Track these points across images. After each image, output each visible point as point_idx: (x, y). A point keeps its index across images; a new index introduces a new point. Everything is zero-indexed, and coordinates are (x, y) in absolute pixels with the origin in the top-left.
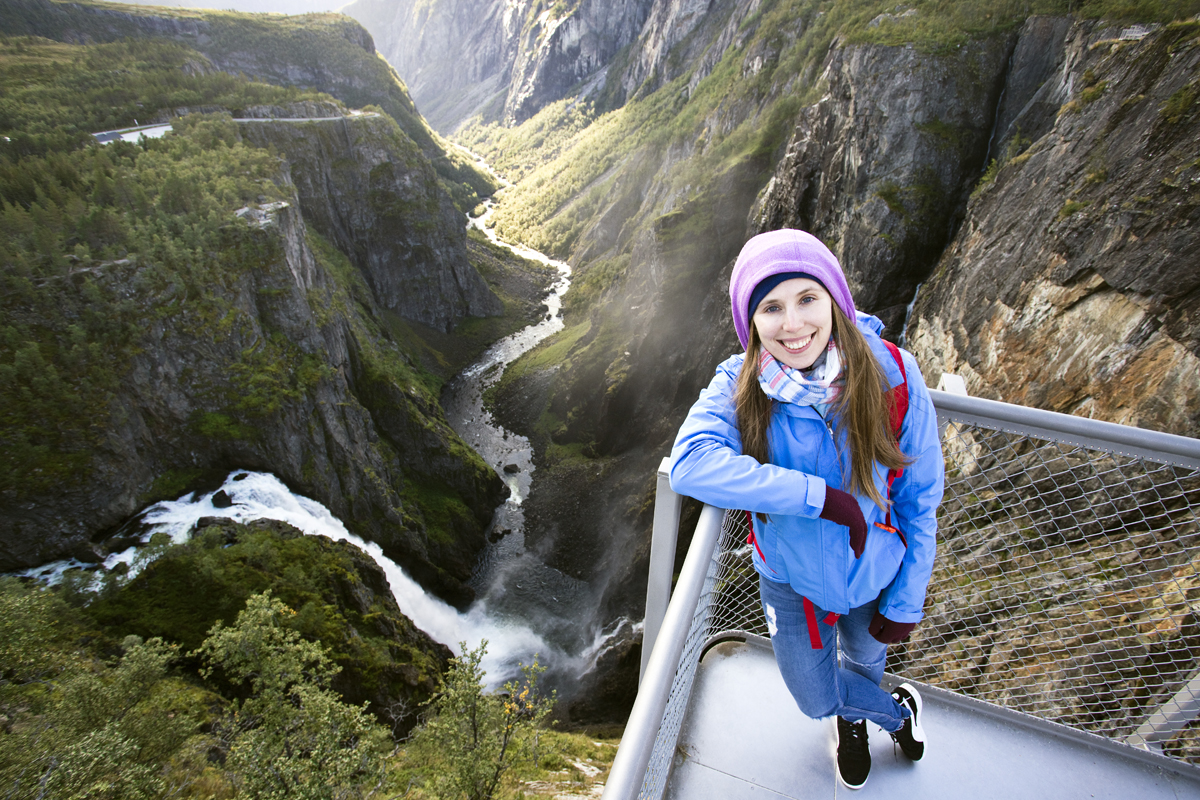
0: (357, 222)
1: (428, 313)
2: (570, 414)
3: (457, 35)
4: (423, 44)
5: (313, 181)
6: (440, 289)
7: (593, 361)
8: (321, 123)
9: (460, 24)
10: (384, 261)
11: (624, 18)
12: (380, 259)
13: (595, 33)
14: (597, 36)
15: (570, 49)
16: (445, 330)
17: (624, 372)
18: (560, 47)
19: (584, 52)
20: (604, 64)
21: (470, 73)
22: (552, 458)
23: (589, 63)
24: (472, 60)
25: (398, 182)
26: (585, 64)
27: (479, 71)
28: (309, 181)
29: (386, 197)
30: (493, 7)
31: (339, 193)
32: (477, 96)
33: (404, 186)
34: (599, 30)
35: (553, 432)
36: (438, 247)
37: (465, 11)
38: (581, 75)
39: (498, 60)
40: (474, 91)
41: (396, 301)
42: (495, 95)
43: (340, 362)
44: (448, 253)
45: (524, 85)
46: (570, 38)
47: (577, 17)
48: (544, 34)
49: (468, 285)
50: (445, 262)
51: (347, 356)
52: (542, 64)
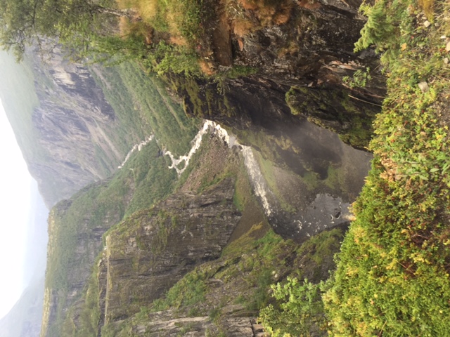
0: (168, 262)
1: (227, 227)
2: (308, 170)
3: (61, 143)
4: (67, 163)
5: (143, 283)
6: (214, 217)
7: (274, 153)
8: (111, 274)
9: (56, 140)
10: (193, 249)
12: (192, 251)
13: (63, 62)
14: (64, 61)
15: (72, 79)
16: (239, 217)
17: (285, 141)
18: (71, 85)
19: (74, 71)
21: (84, 138)
22: (335, 186)
23: (81, 68)
24: (77, 136)
25: (147, 234)
26: (82, 71)
27: (84, 133)
28: (142, 286)
29: (156, 243)
30: (47, 119)
31: (151, 270)
32: (98, 137)
33: (151, 230)
34: (62, 60)
35: (318, 178)
36: (188, 215)
37: (48, 136)
38: (89, 74)
39: (78, 121)
40: (95, 139)
41: (217, 246)
42: (98, 128)
43: (250, 330)
44: (192, 208)
45: (93, 111)
46: (66, 79)
47: (52, 72)
48: (63, 94)
49: (213, 197)
50: (198, 211)
51: (247, 319)
52: (81, 98)
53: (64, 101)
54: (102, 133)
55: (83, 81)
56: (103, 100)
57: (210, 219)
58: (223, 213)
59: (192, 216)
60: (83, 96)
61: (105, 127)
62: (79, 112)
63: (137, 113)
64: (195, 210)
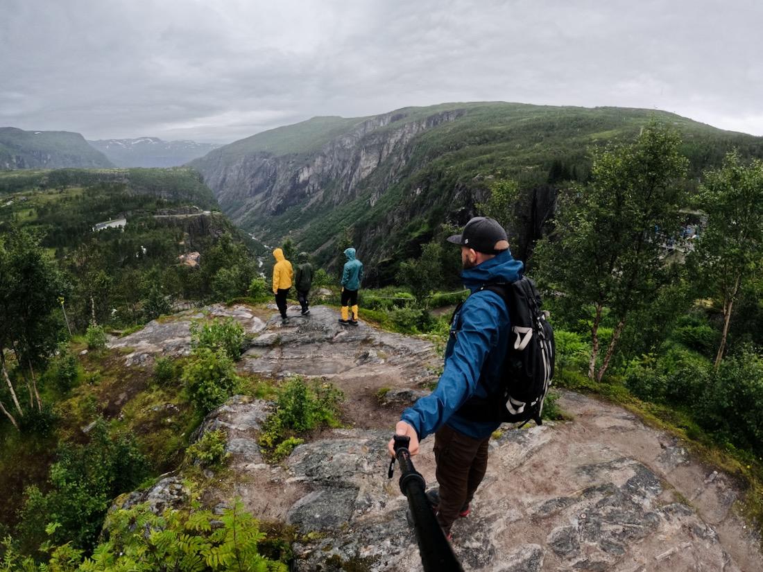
11: (332, 168)
13: (317, 174)
15: (303, 181)
18: (298, 180)
19: (311, 182)
20: (321, 189)
21: (248, 192)
23: (313, 187)
24: (250, 186)
26: (311, 188)
27: (253, 191)
32: (251, 204)
34: (319, 173)
40: (249, 201)
45: (278, 197)
46: (304, 176)
47: (308, 167)
48: (290, 174)
52: (289, 188)
53: (283, 175)
54: (256, 207)
55: (303, 189)
56: (289, 207)
60: (291, 190)
61: (262, 208)
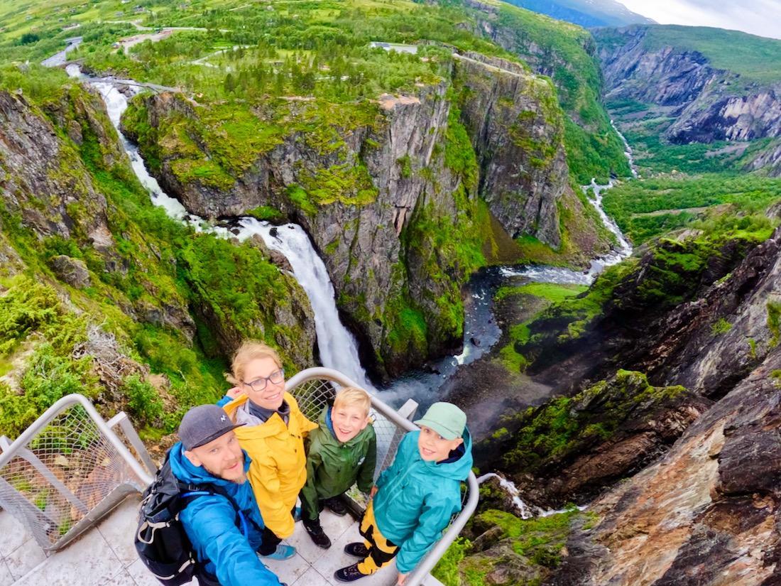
2: (533, 336)
10: (499, 170)
12: (496, 168)
13: (752, 117)
19: (739, 125)
22: (503, 354)
23: (739, 133)
25: (534, 127)
26: (735, 133)
29: (521, 133)
31: (493, 117)
38: (729, 138)
39: (680, 99)
41: (491, 199)
42: (666, 118)
43: (403, 205)
44: (543, 188)
47: (745, 100)
49: (545, 217)
50: (537, 193)
51: (413, 205)
53: (709, 95)
54: (658, 120)
55: (725, 128)
56: (695, 140)
57: (524, 202)
58: (524, 219)
59: (536, 184)
60: (708, 120)
62: (690, 106)
63: (668, 171)
64: (540, 190)
